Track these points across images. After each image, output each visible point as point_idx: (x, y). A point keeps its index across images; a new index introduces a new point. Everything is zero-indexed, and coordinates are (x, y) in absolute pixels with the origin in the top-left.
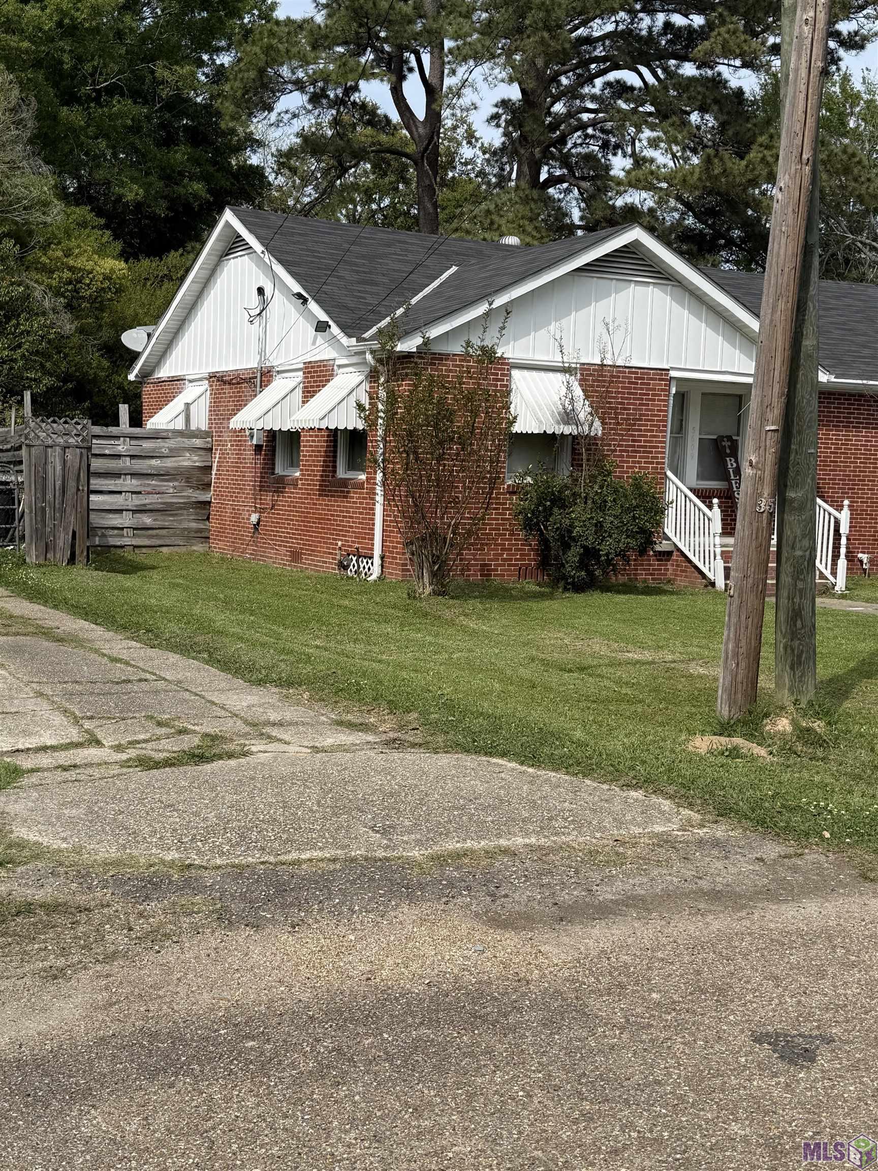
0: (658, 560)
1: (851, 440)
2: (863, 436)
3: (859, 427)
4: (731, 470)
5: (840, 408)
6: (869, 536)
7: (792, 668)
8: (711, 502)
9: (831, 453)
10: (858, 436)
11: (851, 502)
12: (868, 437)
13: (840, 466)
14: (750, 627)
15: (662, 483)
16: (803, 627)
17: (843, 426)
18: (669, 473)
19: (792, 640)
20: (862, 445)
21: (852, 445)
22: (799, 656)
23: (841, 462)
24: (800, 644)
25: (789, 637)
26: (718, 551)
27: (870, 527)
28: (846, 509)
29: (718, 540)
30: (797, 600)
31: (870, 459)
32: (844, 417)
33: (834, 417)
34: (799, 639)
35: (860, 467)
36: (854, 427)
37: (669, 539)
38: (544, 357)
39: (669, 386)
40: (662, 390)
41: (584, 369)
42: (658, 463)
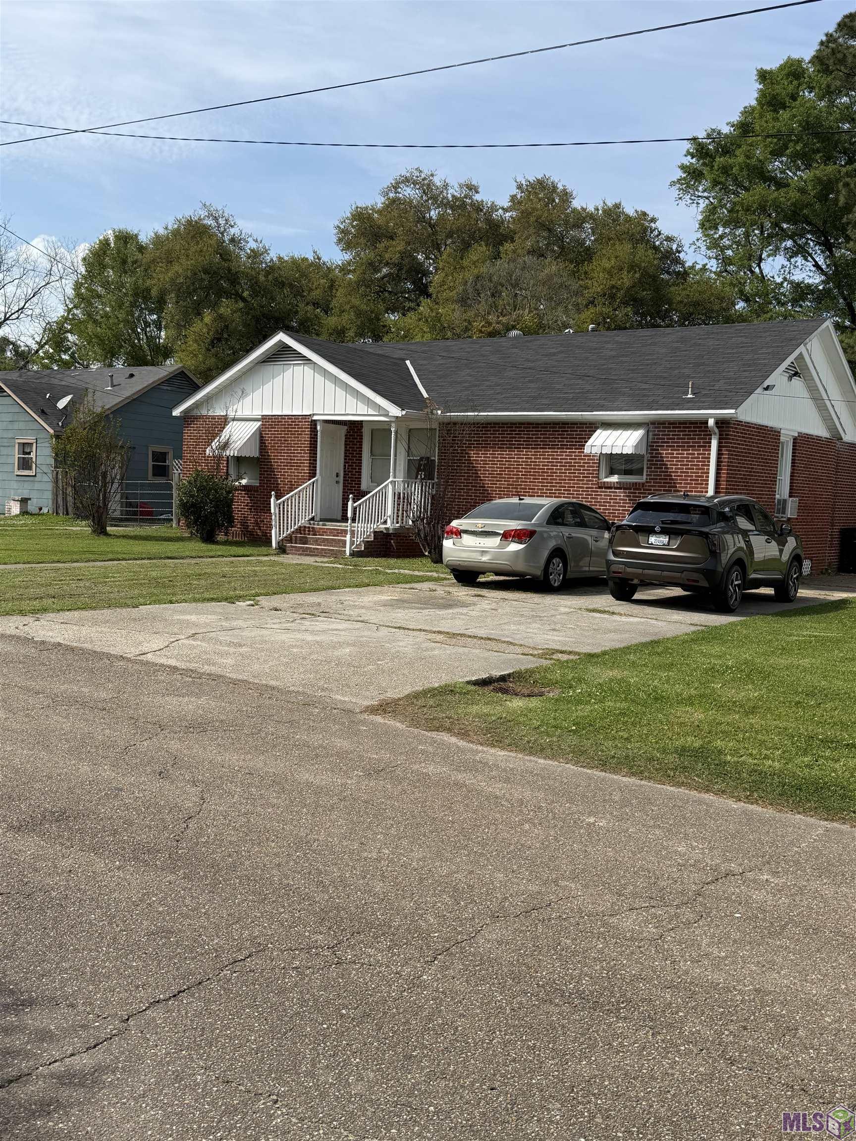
1: (514, 458)
9: (497, 468)
12: (528, 455)
21: (514, 461)
23: (505, 474)
36: (515, 448)
38: (247, 413)
39: (311, 425)
40: (306, 428)
41: (264, 418)
42: (304, 473)
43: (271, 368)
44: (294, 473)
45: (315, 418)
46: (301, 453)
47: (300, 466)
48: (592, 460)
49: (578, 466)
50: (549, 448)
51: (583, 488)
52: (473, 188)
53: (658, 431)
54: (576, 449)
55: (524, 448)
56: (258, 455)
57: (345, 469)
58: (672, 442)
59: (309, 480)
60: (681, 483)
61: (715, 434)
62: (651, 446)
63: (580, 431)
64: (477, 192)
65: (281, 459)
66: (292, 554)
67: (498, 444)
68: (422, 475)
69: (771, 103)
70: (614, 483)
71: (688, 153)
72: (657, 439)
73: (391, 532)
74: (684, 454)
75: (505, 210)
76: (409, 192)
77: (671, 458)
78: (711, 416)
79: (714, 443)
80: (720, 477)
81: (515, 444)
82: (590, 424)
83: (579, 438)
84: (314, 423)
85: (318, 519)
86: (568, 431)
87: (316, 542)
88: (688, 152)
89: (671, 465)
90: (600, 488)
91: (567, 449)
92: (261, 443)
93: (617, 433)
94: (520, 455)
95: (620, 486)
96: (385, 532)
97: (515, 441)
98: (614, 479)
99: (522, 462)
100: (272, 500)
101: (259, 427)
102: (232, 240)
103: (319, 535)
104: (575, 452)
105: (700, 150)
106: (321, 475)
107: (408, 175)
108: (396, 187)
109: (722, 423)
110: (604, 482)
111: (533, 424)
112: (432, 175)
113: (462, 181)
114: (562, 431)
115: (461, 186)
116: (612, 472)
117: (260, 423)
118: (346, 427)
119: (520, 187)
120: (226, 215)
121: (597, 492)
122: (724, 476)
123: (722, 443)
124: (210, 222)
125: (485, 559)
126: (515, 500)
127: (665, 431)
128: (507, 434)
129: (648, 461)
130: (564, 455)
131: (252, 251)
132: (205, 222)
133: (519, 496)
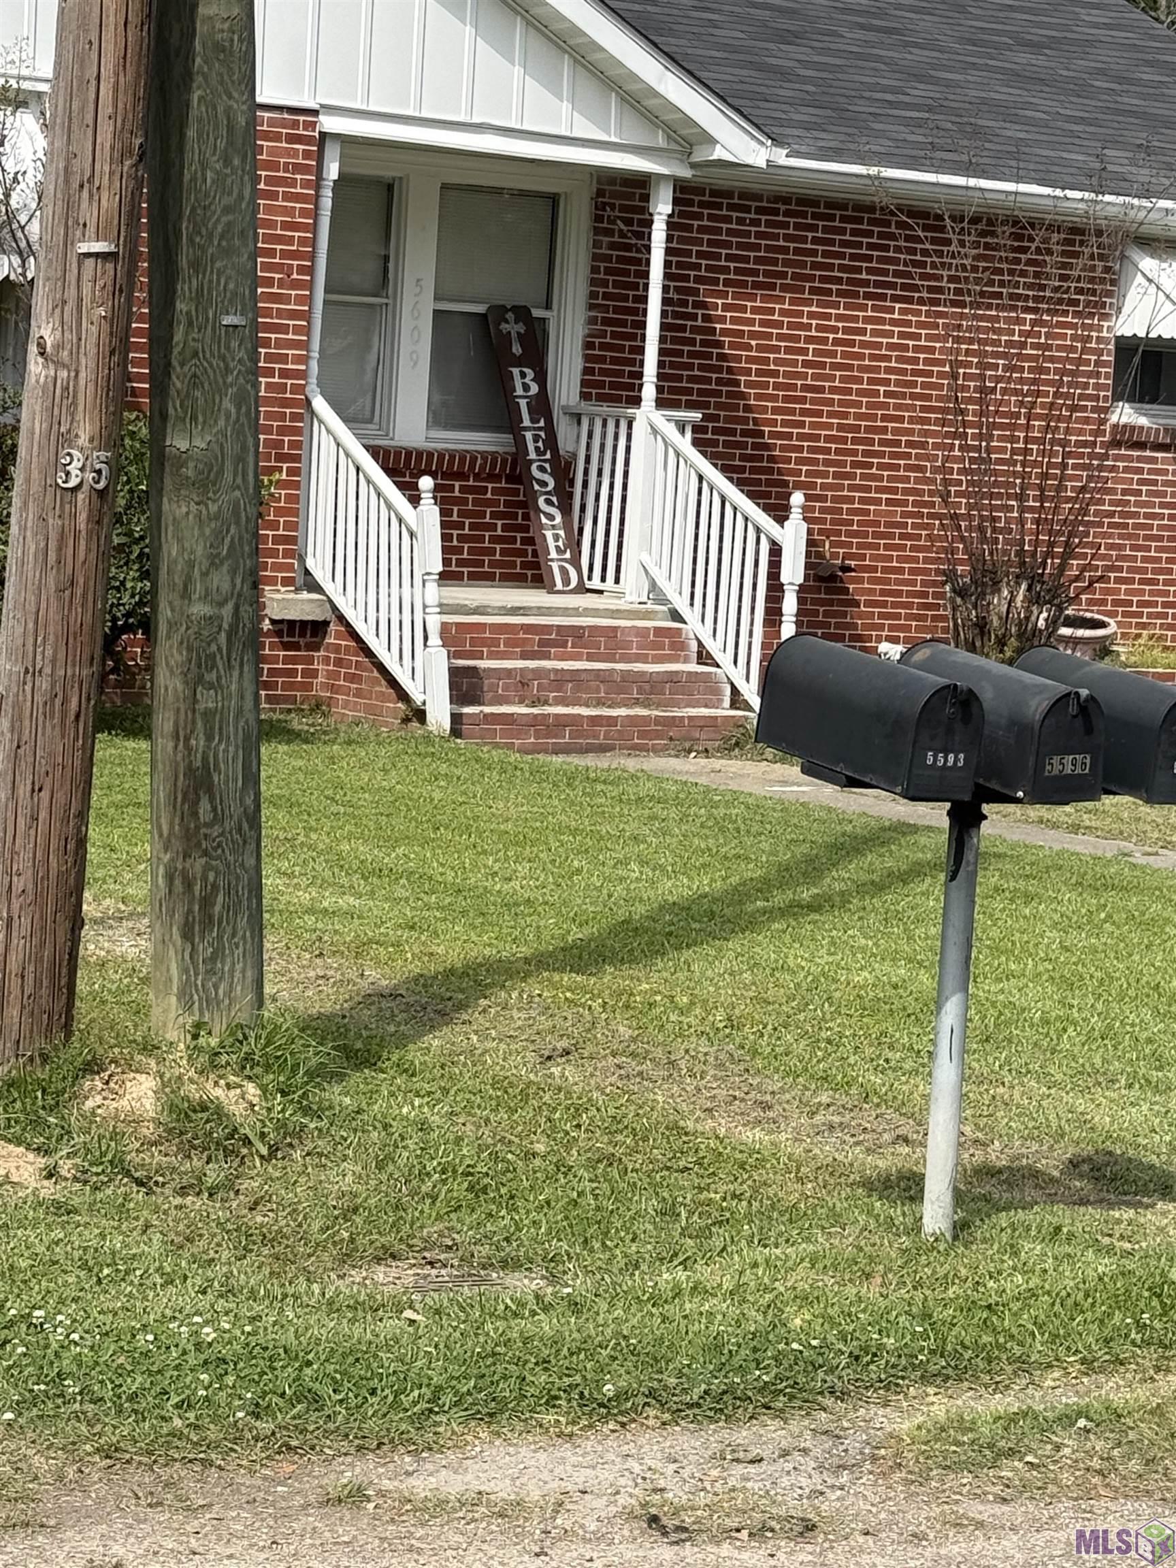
0: (286, 646)
1: (863, 332)
2: (894, 322)
3: (883, 297)
4: (523, 403)
5: (831, 242)
6: (910, 594)
7: (187, 935)
8: (415, 487)
9: (806, 364)
10: (882, 321)
11: (808, 498)
12: (908, 323)
13: (830, 402)
14: (43, 815)
15: (298, 431)
16: (217, 819)
17: (840, 293)
18: (320, 404)
19: (186, 856)
20: (891, 347)
21: (864, 344)
22: (207, 902)
23: (833, 390)
24: (206, 868)
25: (177, 845)
26: (434, 623)
27: (912, 571)
28: (796, 515)
29: (433, 592)
30: (198, 742)
31: (913, 384)
32: (842, 268)
33: (815, 266)
34: (205, 853)
35: (885, 406)
36: (868, 296)
37: (314, 587)
45: (329, 124)
48: (1095, 351)
90: (1113, 445)
121: (1106, 458)
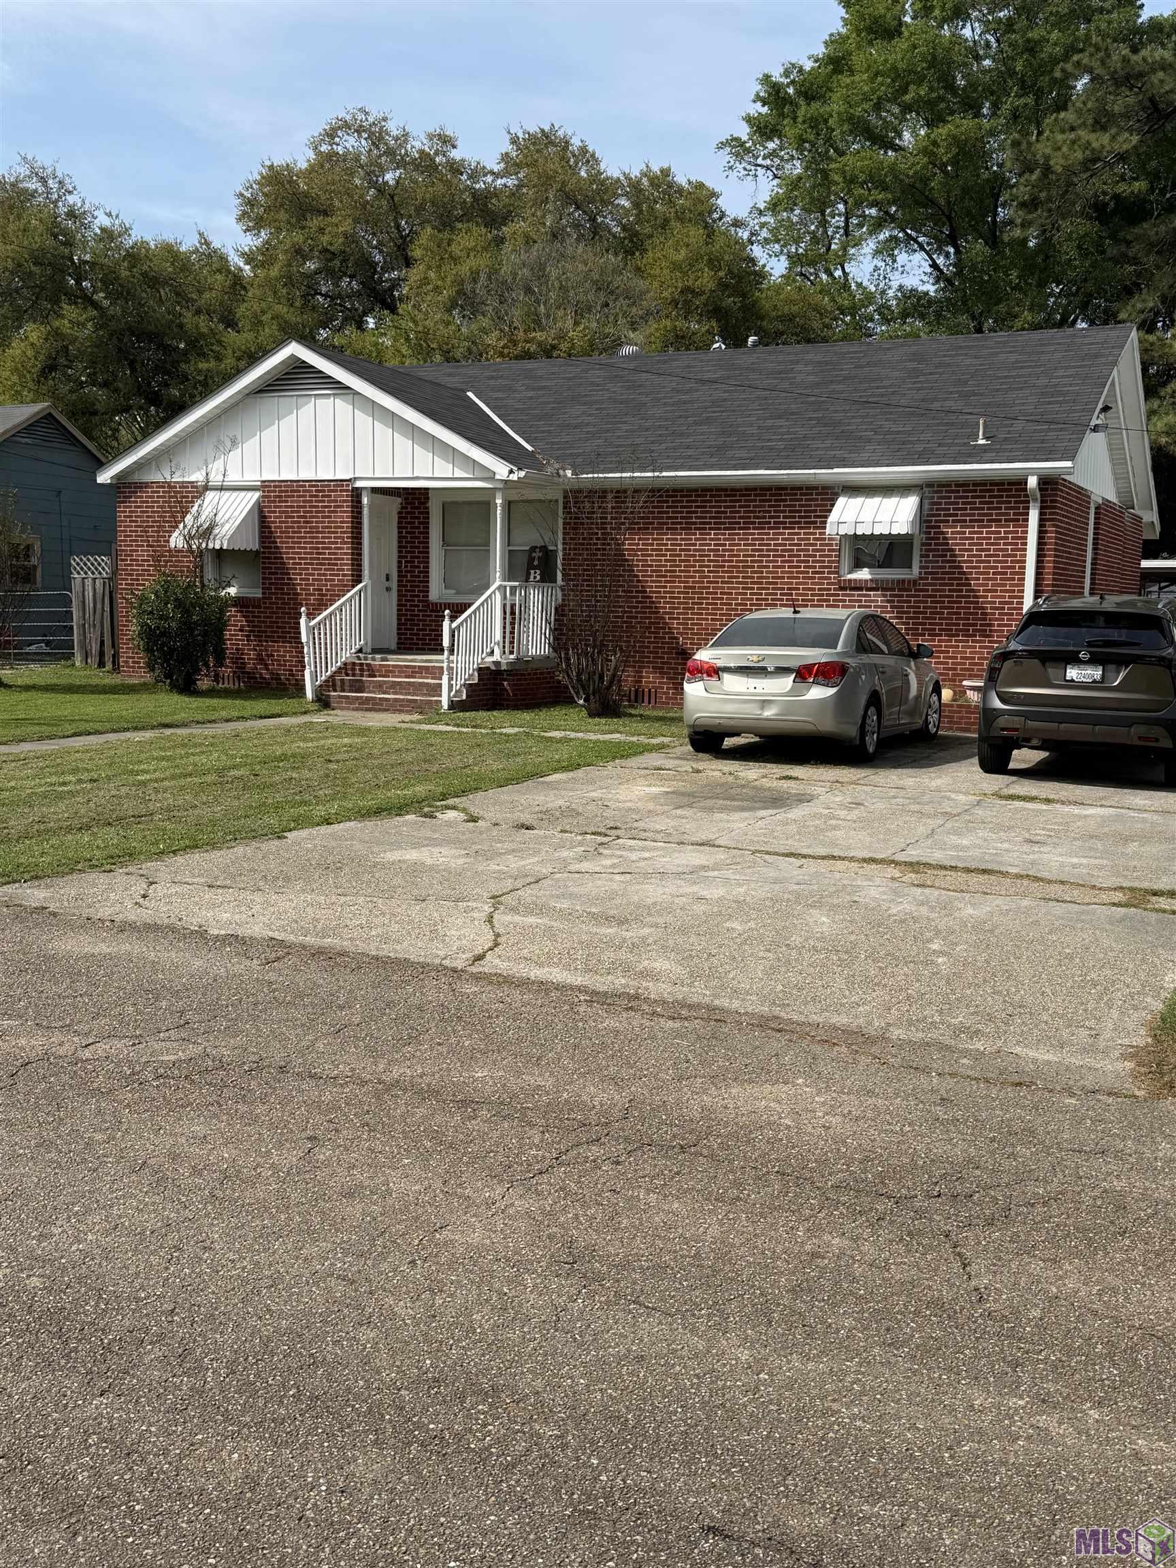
38: (234, 477)
39: (352, 496)
40: (344, 501)
41: (265, 486)
42: (344, 575)
43: (271, 402)
44: (324, 575)
45: (359, 484)
46: (337, 543)
47: (336, 565)
48: (827, 545)
49: (805, 556)
50: (754, 529)
51: (814, 589)
52: (447, 141)
53: (939, 498)
54: (799, 528)
55: (711, 529)
56: (257, 547)
57: (399, 567)
58: (962, 515)
59: (353, 586)
60: (978, 579)
61: (1035, 500)
62: (926, 521)
63: (807, 500)
64: (454, 147)
65: (300, 553)
66: (342, 709)
67: (667, 524)
68: (536, 575)
69: (871, 28)
70: (866, 581)
71: (758, 98)
72: (937, 509)
73: (504, 667)
74: (982, 533)
75: (497, 175)
76: (349, 143)
77: (961, 539)
78: (1032, 471)
79: (1034, 516)
80: (1043, 568)
81: (695, 523)
82: (824, 488)
83: (805, 511)
84: (357, 493)
85: (369, 650)
86: (785, 500)
87: (380, 687)
88: (757, 95)
89: (960, 550)
90: (842, 589)
91: (784, 528)
92: (263, 527)
93: (873, 502)
94: (706, 539)
95: (875, 586)
96: (493, 668)
97: (696, 518)
98: (864, 574)
99: (709, 550)
100: (303, 621)
101: (258, 500)
102: (71, 214)
103: (380, 676)
104: (799, 534)
105: (774, 95)
106: (370, 578)
107: (348, 118)
108: (331, 134)
109: (1049, 483)
110: (850, 580)
111: (726, 490)
112: (385, 119)
113: (431, 130)
114: (776, 501)
115: (431, 137)
116: (858, 565)
117: (257, 495)
118: (399, 500)
119: (514, 141)
120: (59, 174)
121: (838, 595)
122: (1049, 565)
123: (1045, 514)
124: (33, 185)
125: (769, 713)
126: (787, 613)
127: (950, 498)
128: (682, 507)
129: (923, 544)
130: (781, 538)
131: (103, 230)
132: (25, 185)
133: (794, 606)
